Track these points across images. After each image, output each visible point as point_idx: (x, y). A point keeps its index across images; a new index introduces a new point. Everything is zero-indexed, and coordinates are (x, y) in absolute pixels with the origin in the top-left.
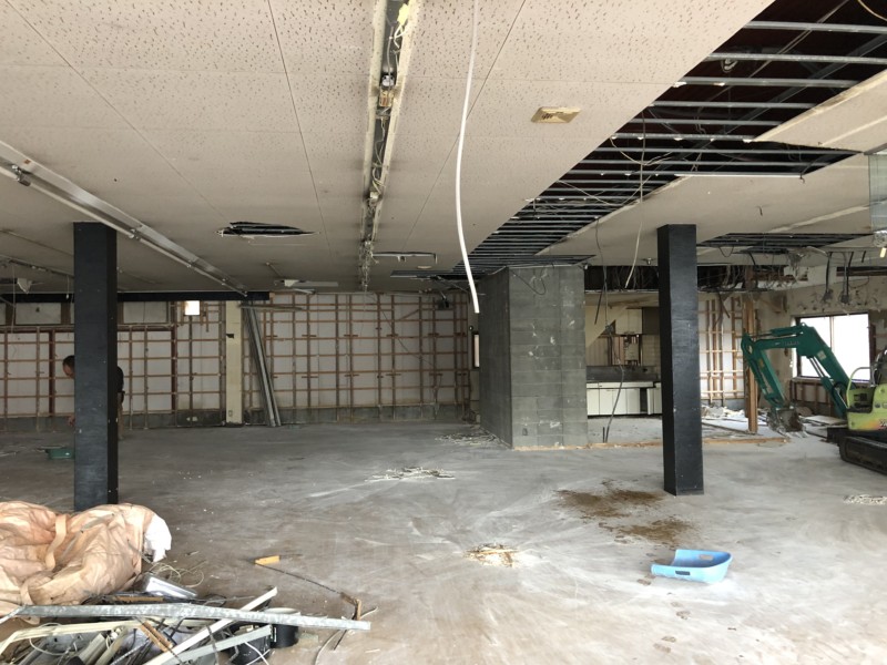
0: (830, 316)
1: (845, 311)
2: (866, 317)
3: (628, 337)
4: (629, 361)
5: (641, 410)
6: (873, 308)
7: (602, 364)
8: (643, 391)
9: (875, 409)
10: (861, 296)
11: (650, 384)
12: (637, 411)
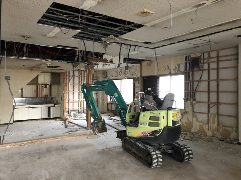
0: (121, 79)
1: (126, 78)
2: (132, 79)
3: (45, 85)
4: (45, 95)
5: (48, 116)
6: (135, 76)
7: (33, 96)
8: (49, 108)
9: (140, 125)
10: (131, 72)
11: (53, 105)
12: (46, 117)
